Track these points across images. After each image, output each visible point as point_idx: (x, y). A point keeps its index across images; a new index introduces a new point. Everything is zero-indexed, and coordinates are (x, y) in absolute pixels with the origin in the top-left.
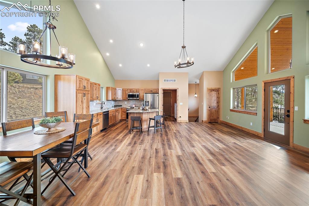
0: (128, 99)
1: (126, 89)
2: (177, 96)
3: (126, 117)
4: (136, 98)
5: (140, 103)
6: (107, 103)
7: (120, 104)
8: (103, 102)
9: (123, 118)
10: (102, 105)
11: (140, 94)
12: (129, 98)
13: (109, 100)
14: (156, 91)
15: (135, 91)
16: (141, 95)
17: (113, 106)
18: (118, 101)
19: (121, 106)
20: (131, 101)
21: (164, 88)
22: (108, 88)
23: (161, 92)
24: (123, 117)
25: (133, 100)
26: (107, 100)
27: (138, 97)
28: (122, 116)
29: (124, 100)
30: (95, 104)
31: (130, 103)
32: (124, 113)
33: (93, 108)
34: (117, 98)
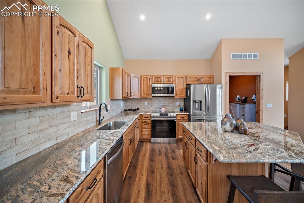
0: (153, 97)
1: (149, 77)
2: (261, 88)
3: (150, 133)
4: (168, 95)
5: (172, 104)
6: (111, 107)
7: (135, 106)
8: (103, 106)
9: (144, 137)
10: (100, 114)
11: (177, 85)
12: (153, 95)
13: (115, 100)
14: (208, 79)
15: (167, 79)
16: (179, 87)
17: (123, 110)
18: (131, 101)
19: (138, 109)
20: (157, 101)
21: (234, 73)
22: (113, 71)
23: (225, 81)
24: (144, 133)
25: (160, 99)
26: (113, 99)
27: (172, 92)
28: (141, 132)
29: (143, 98)
30: (74, 115)
31: (154, 104)
32: (146, 126)
33: (69, 130)
34: (131, 94)
